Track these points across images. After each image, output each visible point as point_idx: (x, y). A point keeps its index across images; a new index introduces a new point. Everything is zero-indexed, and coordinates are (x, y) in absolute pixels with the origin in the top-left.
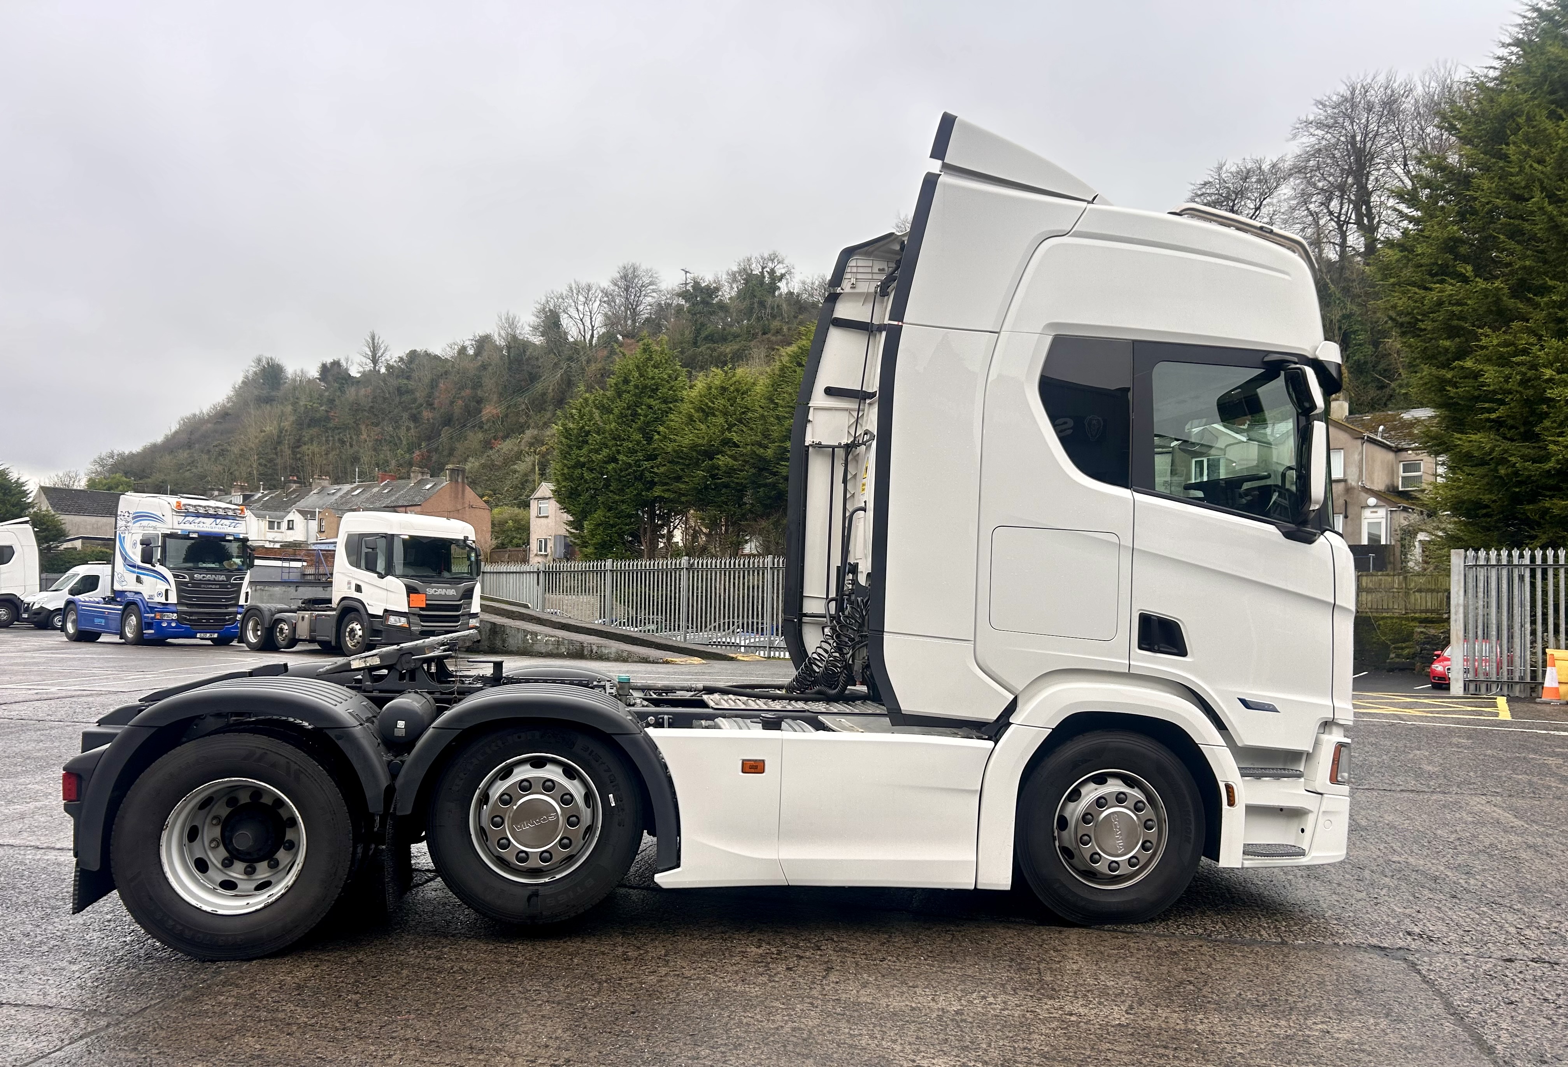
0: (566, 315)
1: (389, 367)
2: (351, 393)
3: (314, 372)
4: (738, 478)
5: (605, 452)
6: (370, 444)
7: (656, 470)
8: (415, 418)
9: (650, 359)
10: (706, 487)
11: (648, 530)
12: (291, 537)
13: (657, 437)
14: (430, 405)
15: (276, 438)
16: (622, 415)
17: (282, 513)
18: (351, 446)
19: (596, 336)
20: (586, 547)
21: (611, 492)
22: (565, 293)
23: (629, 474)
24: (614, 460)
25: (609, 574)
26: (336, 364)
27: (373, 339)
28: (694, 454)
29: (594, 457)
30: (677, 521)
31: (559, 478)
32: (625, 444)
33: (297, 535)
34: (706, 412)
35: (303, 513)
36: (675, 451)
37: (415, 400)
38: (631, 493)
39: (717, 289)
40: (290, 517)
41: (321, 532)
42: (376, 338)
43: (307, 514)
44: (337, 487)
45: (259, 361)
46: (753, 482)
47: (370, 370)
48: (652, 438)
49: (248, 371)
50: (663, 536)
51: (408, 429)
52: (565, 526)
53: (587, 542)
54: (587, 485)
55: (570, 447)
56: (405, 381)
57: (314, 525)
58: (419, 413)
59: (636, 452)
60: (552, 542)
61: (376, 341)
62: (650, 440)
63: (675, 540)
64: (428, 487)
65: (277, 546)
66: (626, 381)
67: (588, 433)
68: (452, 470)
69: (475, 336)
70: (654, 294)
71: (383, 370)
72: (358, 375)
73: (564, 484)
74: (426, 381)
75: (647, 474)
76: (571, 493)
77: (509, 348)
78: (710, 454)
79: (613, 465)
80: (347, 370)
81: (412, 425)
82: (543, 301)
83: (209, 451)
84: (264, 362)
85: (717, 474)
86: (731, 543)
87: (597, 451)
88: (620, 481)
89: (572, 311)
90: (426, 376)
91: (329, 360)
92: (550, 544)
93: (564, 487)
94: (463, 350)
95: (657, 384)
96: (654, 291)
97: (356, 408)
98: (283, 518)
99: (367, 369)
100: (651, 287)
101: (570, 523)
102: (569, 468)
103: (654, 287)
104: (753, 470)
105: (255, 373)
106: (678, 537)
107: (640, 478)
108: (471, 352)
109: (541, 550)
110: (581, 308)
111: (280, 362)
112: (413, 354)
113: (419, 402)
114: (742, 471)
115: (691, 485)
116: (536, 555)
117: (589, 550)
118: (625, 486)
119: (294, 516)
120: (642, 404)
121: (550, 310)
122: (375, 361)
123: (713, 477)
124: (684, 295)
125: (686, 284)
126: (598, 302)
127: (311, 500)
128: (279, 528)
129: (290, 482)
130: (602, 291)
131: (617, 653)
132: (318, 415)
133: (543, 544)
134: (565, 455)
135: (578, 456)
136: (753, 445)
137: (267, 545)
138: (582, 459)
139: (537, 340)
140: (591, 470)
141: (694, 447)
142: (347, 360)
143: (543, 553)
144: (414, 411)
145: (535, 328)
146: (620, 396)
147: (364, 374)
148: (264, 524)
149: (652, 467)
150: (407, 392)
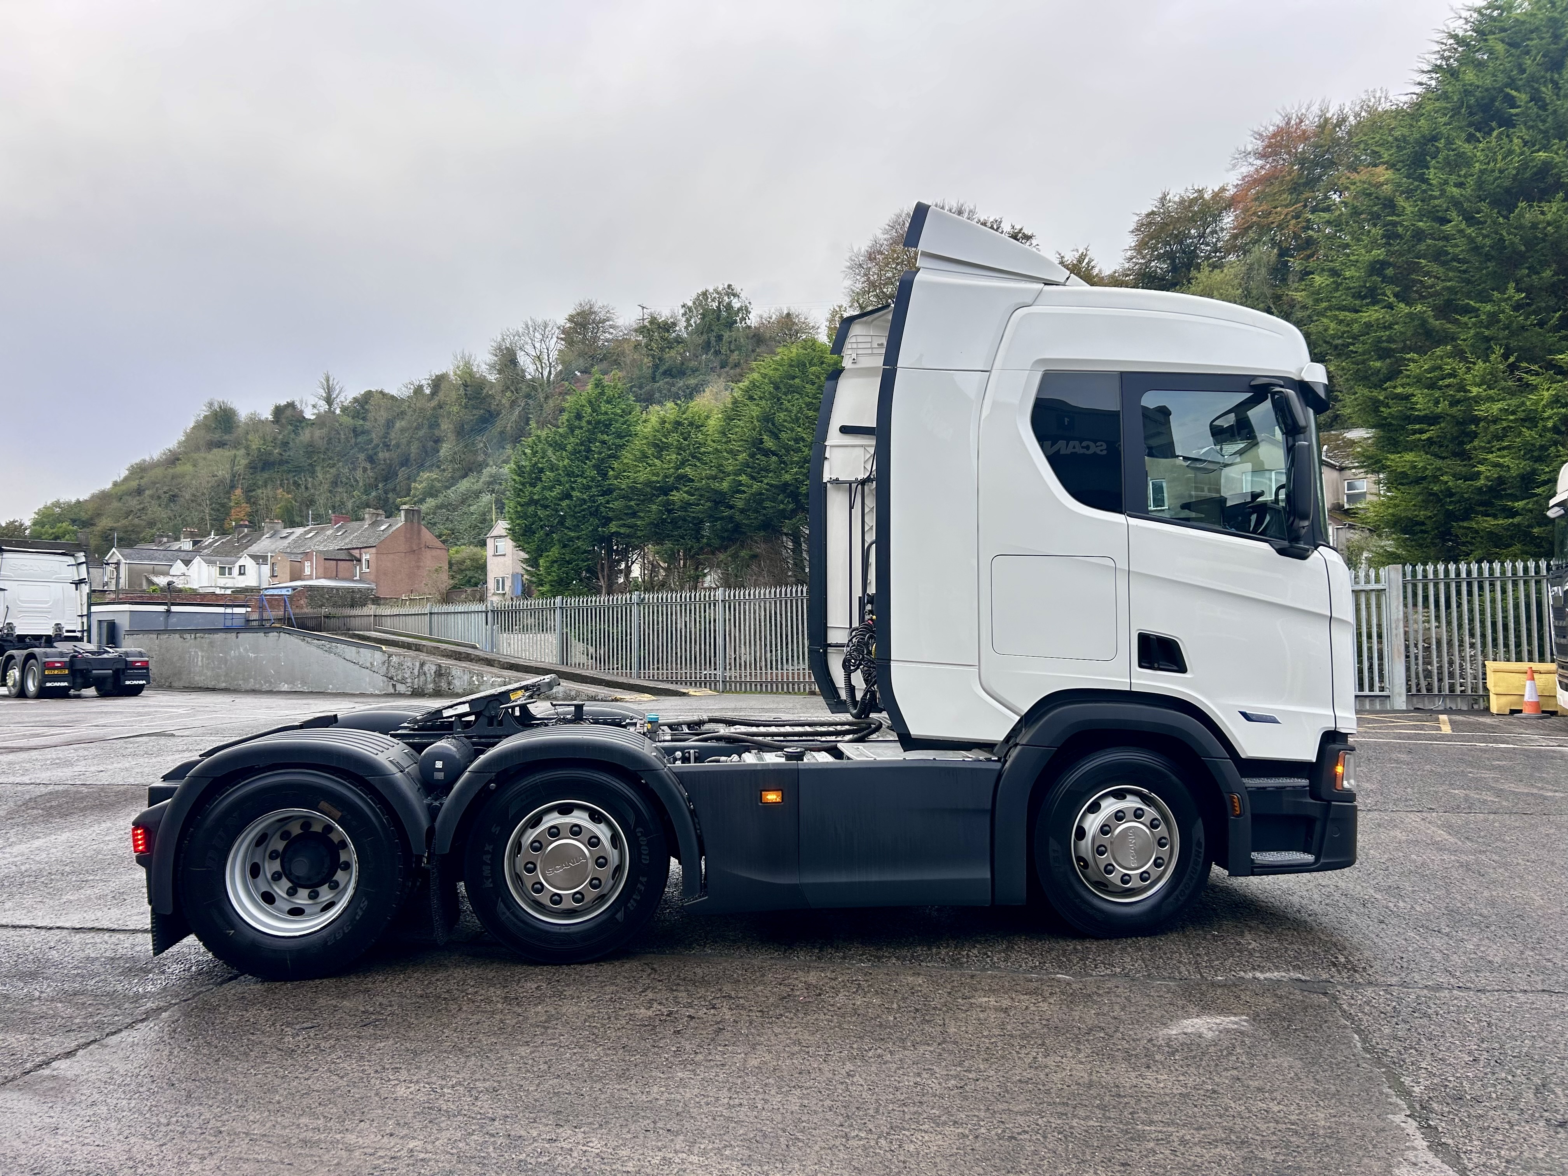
0: (523, 353)
1: (344, 409)
2: (305, 436)
3: (267, 414)
4: (693, 512)
5: (558, 490)
6: (326, 487)
7: (611, 506)
8: (371, 459)
9: (602, 393)
10: (664, 521)
11: (606, 566)
12: (242, 582)
13: (611, 473)
14: (387, 446)
15: (228, 481)
16: (575, 452)
17: (233, 559)
18: (307, 488)
19: (553, 372)
20: (543, 585)
21: (567, 528)
22: (521, 330)
23: (584, 510)
24: (568, 496)
25: (558, 611)
26: (291, 405)
27: (328, 380)
28: (648, 489)
29: (547, 494)
30: (635, 556)
31: (513, 516)
32: (579, 480)
33: (250, 580)
34: (660, 448)
35: (254, 557)
36: (630, 487)
37: (371, 441)
38: (586, 529)
39: (674, 324)
40: (241, 562)
41: (273, 576)
42: (331, 379)
43: (260, 559)
44: (289, 530)
45: (211, 404)
46: (711, 516)
47: (325, 412)
48: (606, 475)
49: (199, 415)
50: (621, 571)
51: (365, 470)
52: (522, 565)
53: (543, 580)
54: (542, 523)
55: (523, 484)
56: (361, 422)
57: (266, 569)
58: (375, 454)
59: (590, 487)
60: (510, 580)
61: (331, 383)
62: (605, 476)
63: (633, 575)
64: (383, 528)
65: (229, 592)
66: (579, 417)
67: (541, 471)
68: (407, 511)
69: (431, 376)
70: (611, 331)
71: (338, 411)
72: (313, 417)
73: (518, 522)
74: (382, 421)
75: (602, 509)
76: (526, 531)
77: (466, 385)
78: (665, 490)
79: (567, 502)
80: (302, 412)
81: (368, 466)
82: (499, 339)
83: (159, 497)
84: (216, 406)
85: (673, 509)
86: (690, 577)
87: (551, 489)
88: (576, 518)
89: (529, 348)
90: (383, 416)
91: (283, 403)
92: (508, 583)
93: (519, 524)
94: (419, 390)
95: (610, 420)
96: (611, 327)
97: (311, 450)
98: (234, 563)
99: (322, 410)
100: (607, 323)
101: (525, 561)
102: (522, 506)
103: (611, 323)
104: (709, 504)
105: (206, 417)
106: (636, 572)
107: (595, 513)
108: (428, 391)
109: (498, 589)
110: (537, 345)
111: (232, 406)
112: (369, 395)
113: (375, 442)
114: (698, 505)
115: (647, 520)
116: (494, 594)
117: (546, 587)
118: (580, 521)
119: (246, 561)
120: (595, 439)
121: (507, 348)
122: (329, 400)
123: (669, 511)
124: (641, 330)
125: (643, 319)
126: (555, 339)
127: (264, 545)
128: (230, 574)
129: (241, 526)
130: (559, 328)
132: (272, 459)
133: (500, 583)
134: (518, 493)
135: (531, 493)
136: (708, 479)
137: (218, 591)
138: (535, 497)
139: (492, 378)
140: (545, 507)
141: (649, 483)
142: (301, 402)
143: (500, 591)
144: (370, 452)
145: (492, 367)
146: (572, 431)
147: (319, 416)
148: (215, 571)
149: (608, 502)
150: (363, 433)
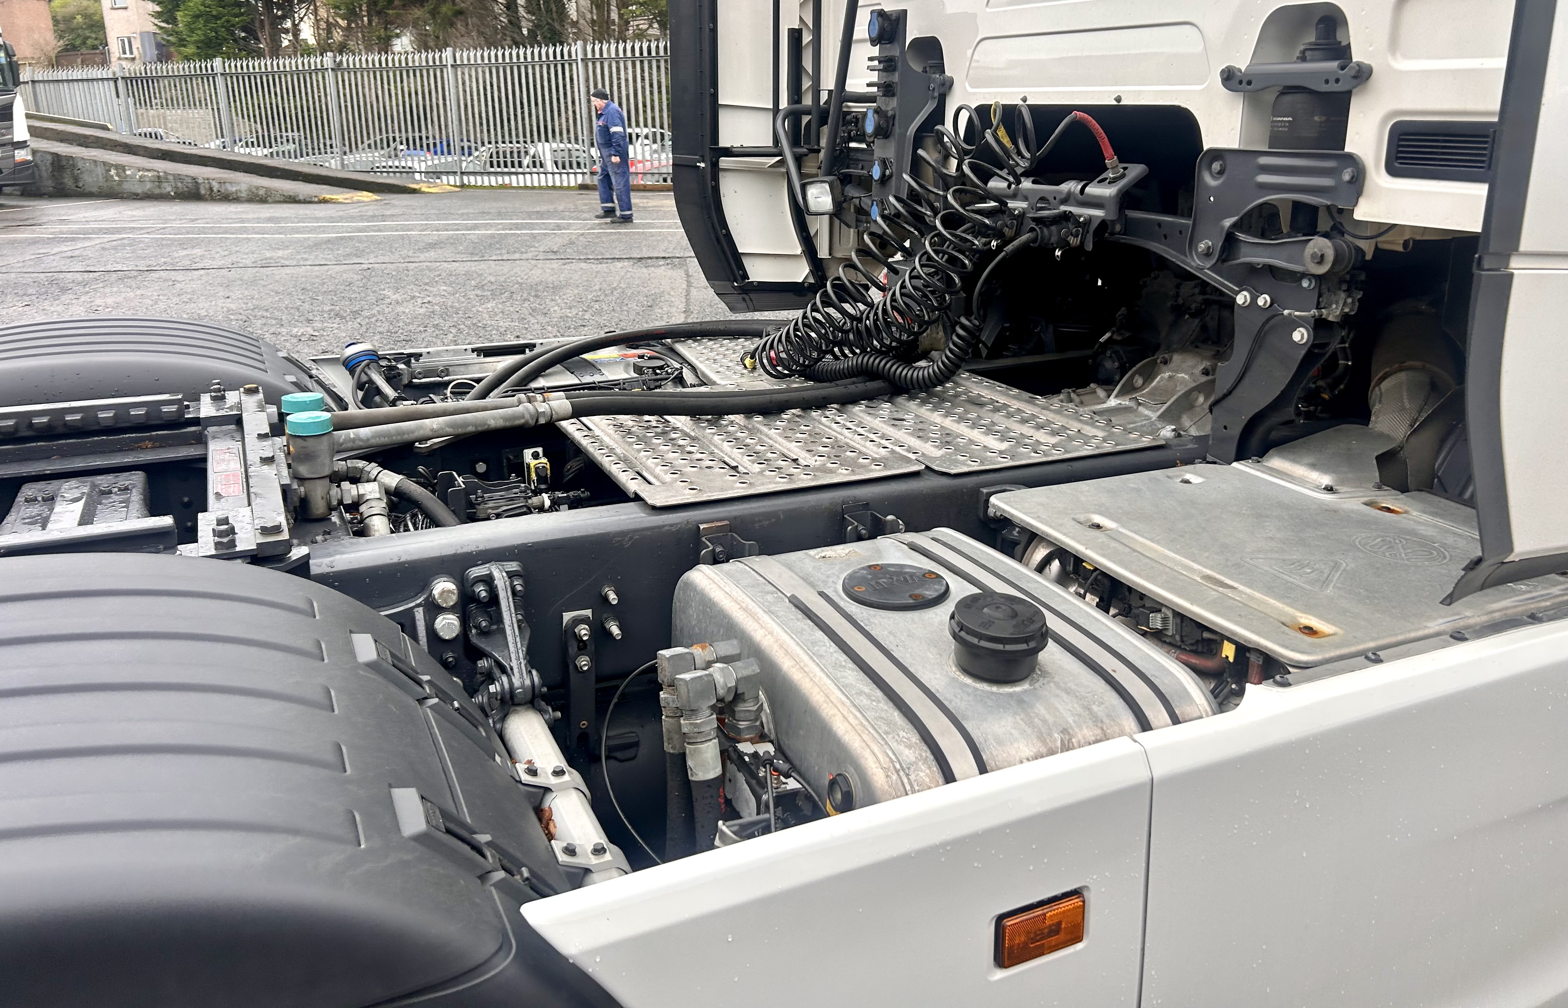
11: (266, 23)
20: (184, 46)
25: (220, 80)
30: (303, 11)
50: (286, 31)
52: (153, 20)
53: (184, 40)
60: (139, 40)
63: (302, 36)
86: (379, 38)
92: (136, 44)
101: (158, 15)
106: (307, 33)
116: (120, 59)
117: (190, 50)
131: (250, 190)
133: (127, 44)
143: (128, 55)
